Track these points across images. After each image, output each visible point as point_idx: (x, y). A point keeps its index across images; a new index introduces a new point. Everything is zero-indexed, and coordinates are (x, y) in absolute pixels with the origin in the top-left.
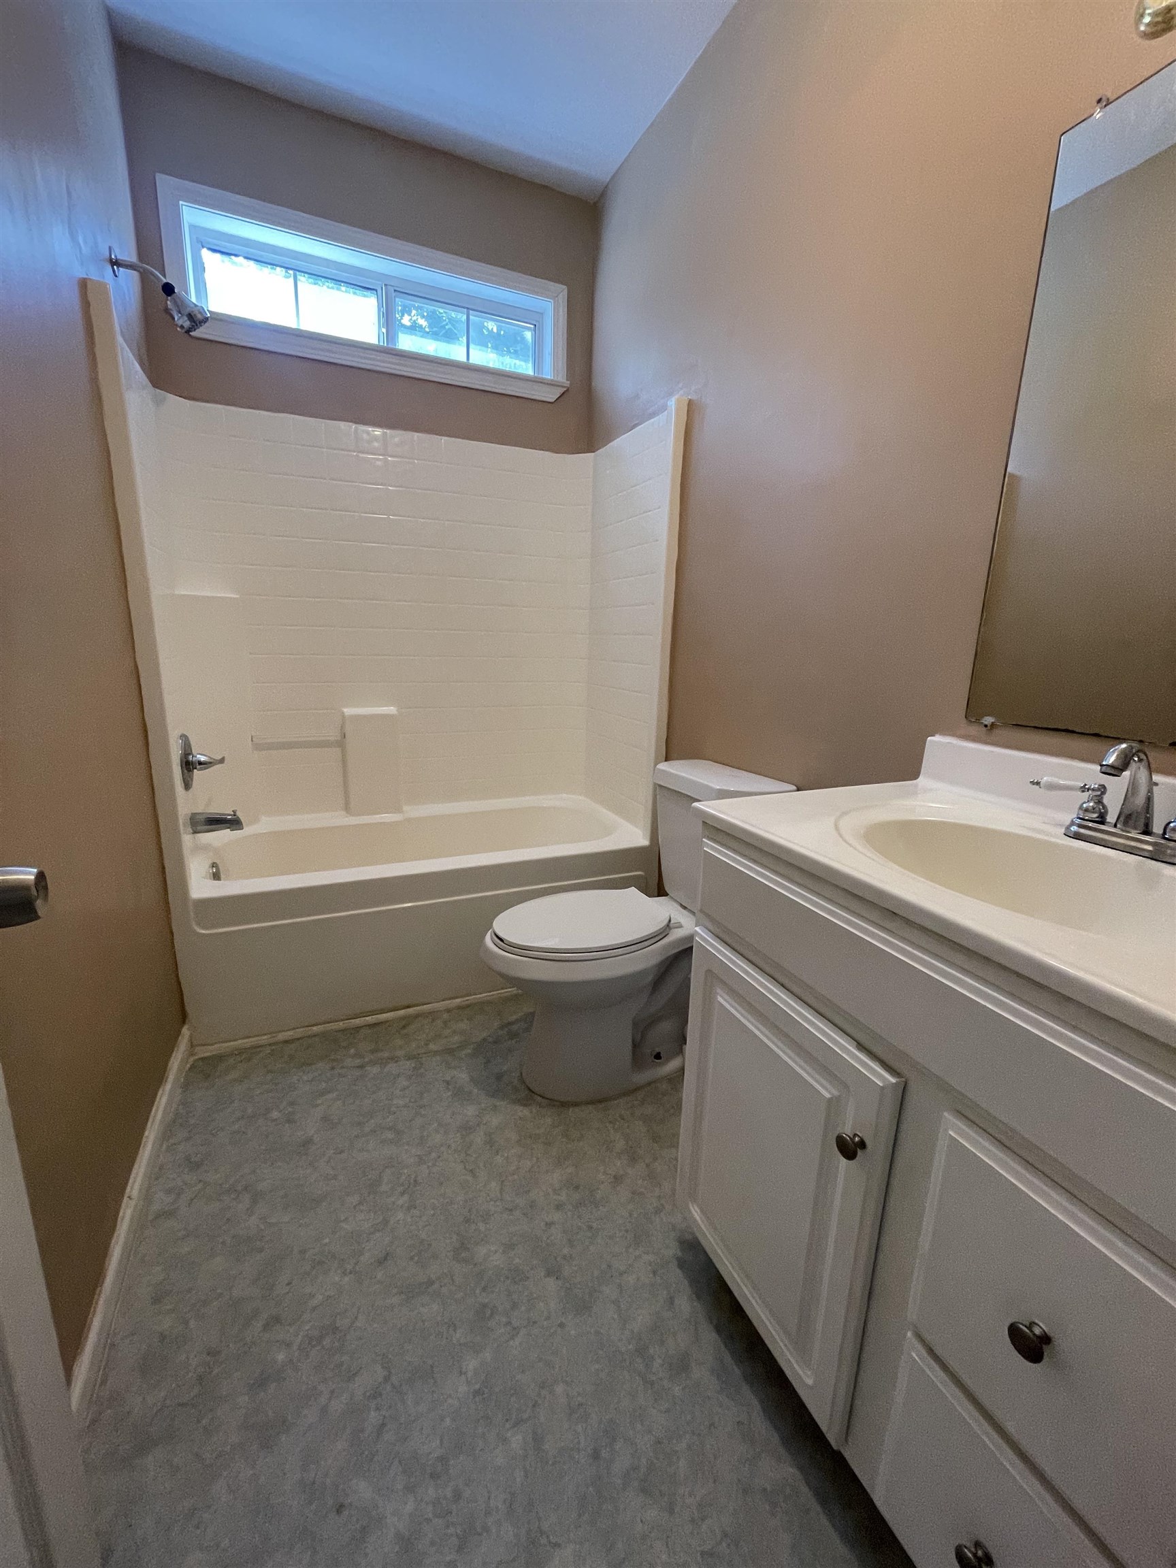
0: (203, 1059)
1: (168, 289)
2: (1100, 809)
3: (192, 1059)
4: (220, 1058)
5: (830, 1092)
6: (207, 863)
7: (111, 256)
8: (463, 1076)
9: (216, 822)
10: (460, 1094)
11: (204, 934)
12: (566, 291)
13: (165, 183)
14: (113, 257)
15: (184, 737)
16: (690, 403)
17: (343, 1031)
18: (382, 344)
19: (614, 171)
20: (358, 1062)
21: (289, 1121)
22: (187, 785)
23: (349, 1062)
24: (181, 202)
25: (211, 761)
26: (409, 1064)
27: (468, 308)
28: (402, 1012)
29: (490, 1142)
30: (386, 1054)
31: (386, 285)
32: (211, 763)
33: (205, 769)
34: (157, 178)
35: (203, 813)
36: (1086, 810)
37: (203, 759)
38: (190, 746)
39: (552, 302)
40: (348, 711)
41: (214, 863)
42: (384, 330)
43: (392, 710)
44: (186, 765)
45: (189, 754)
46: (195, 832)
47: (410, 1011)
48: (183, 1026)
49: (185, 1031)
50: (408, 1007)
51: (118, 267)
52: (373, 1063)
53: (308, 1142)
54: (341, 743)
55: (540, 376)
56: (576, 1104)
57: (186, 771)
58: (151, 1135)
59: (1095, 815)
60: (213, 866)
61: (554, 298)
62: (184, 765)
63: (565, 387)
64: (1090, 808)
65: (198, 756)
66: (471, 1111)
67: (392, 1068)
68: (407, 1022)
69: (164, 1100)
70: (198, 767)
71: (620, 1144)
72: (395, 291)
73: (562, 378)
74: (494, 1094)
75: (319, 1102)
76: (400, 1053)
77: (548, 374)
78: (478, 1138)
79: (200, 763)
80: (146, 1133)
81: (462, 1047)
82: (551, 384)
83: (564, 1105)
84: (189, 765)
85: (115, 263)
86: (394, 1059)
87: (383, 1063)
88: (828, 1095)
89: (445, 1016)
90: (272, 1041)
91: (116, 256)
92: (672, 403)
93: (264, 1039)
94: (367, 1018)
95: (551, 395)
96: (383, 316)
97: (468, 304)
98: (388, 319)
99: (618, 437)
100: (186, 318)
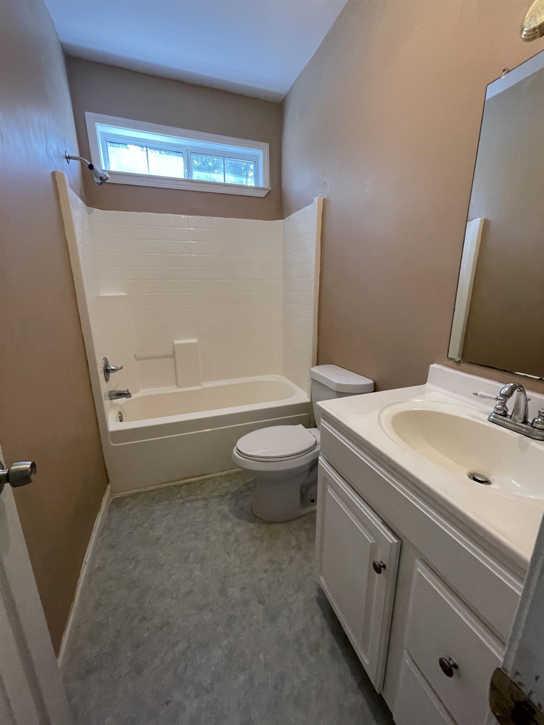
0: (115, 499)
1: (91, 167)
2: (504, 409)
3: (112, 499)
4: (123, 498)
5: (372, 541)
6: (117, 412)
7: (66, 155)
8: (226, 509)
9: (120, 395)
10: (225, 517)
11: (115, 446)
12: (268, 145)
13: (89, 115)
14: (67, 155)
15: (105, 359)
16: (324, 200)
17: (176, 486)
18: (186, 178)
19: (288, 90)
20: (181, 501)
21: (151, 528)
22: (107, 380)
23: (177, 501)
24: (96, 123)
25: (117, 368)
26: (202, 503)
27: (224, 157)
28: (201, 478)
29: (237, 540)
30: (193, 498)
31: (187, 150)
32: (117, 369)
33: (114, 372)
34: (85, 114)
35: (115, 391)
36: (498, 409)
37: (113, 368)
38: (107, 362)
39: (262, 151)
40: (176, 342)
41: (119, 412)
42: (186, 170)
43: (195, 341)
44: (106, 371)
45: (107, 366)
46: (111, 399)
47: (205, 477)
48: (107, 485)
49: (109, 487)
50: (203, 475)
51: (69, 160)
52: (188, 501)
53: (159, 538)
54: (173, 356)
55: (258, 186)
56: (275, 523)
57: (106, 374)
58: (94, 535)
59: (502, 412)
60: (119, 414)
61: (262, 149)
62: (105, 371)
63: (269, 190)
64: (500, 408)
65: (111, 367)
66: (229, 525)
67: (196, 504)
68: (202, 482)
69: (100, 518)
70: (111, 371)
71: (294, 543)
72: (191, 152)
73: (268, 186)
74: (239, 517)
75: (164, 519)
76: (199, 497)
77: (261, 185)
78: (232, 538)
79: (112, 370)
80: (92, 534)
81: (227, 494)
82: (263, 189)
83: (270, 523)
84: (107, 371)
85: (68, 158)
86: (197, 500)
87: (192, 501)
88: (371, 542)
89: (220, 480)
90: (145, 490)
91: (68, 155)
92: (316, 199)
93: (142, 490)
94: (186, 480)
95: (263, 194)
96: (186, 164)
97: (224, 155)
98: (188, 166)
99: (293, 213)
100: (99, 179)
